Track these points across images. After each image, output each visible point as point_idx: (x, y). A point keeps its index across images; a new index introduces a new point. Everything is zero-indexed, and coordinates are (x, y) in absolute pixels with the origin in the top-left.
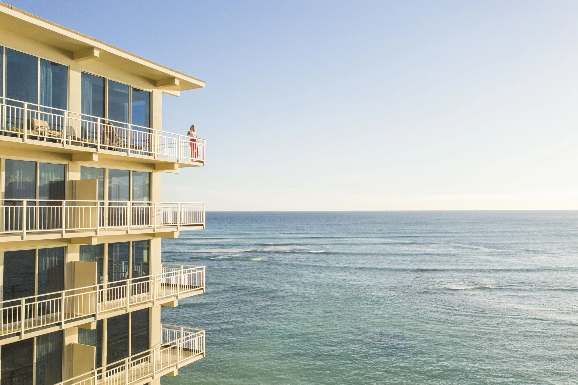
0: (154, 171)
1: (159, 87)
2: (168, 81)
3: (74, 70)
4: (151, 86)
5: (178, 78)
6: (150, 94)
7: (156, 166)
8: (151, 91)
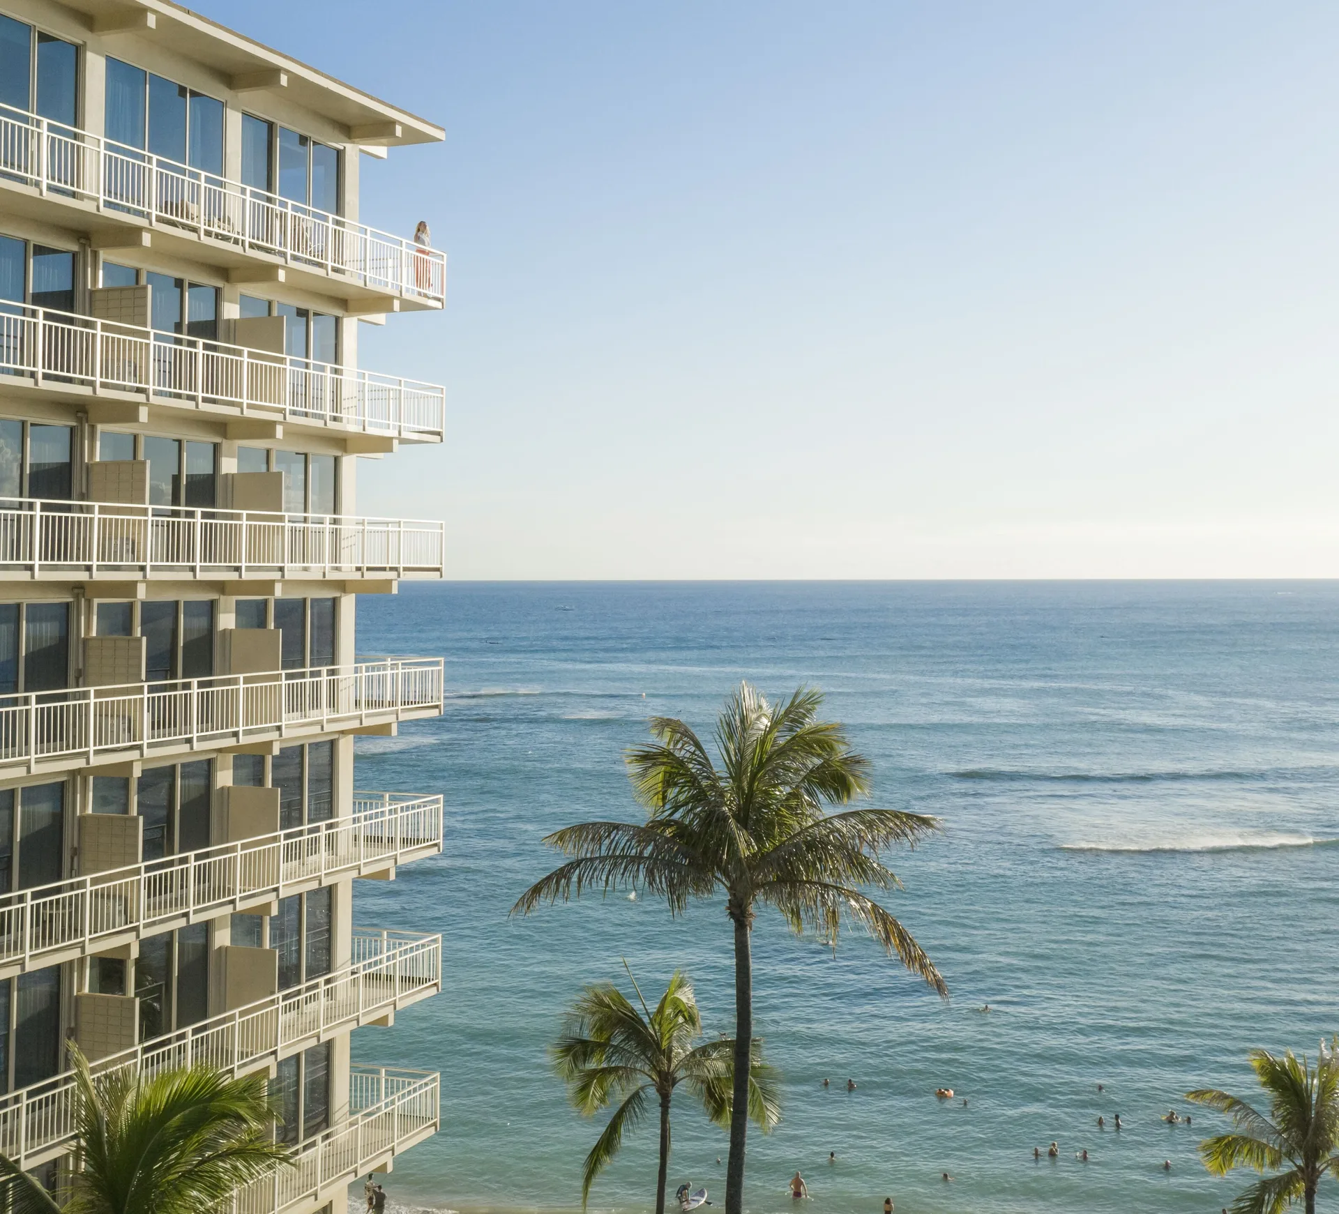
0: (346, 314)
1: (356, 140)
2: (379, 128)
3: (232, 108)
4: (342, 137)
5: (401, 124)
6: (340, 154)
7: (351, 304)
8: (342, 148)
